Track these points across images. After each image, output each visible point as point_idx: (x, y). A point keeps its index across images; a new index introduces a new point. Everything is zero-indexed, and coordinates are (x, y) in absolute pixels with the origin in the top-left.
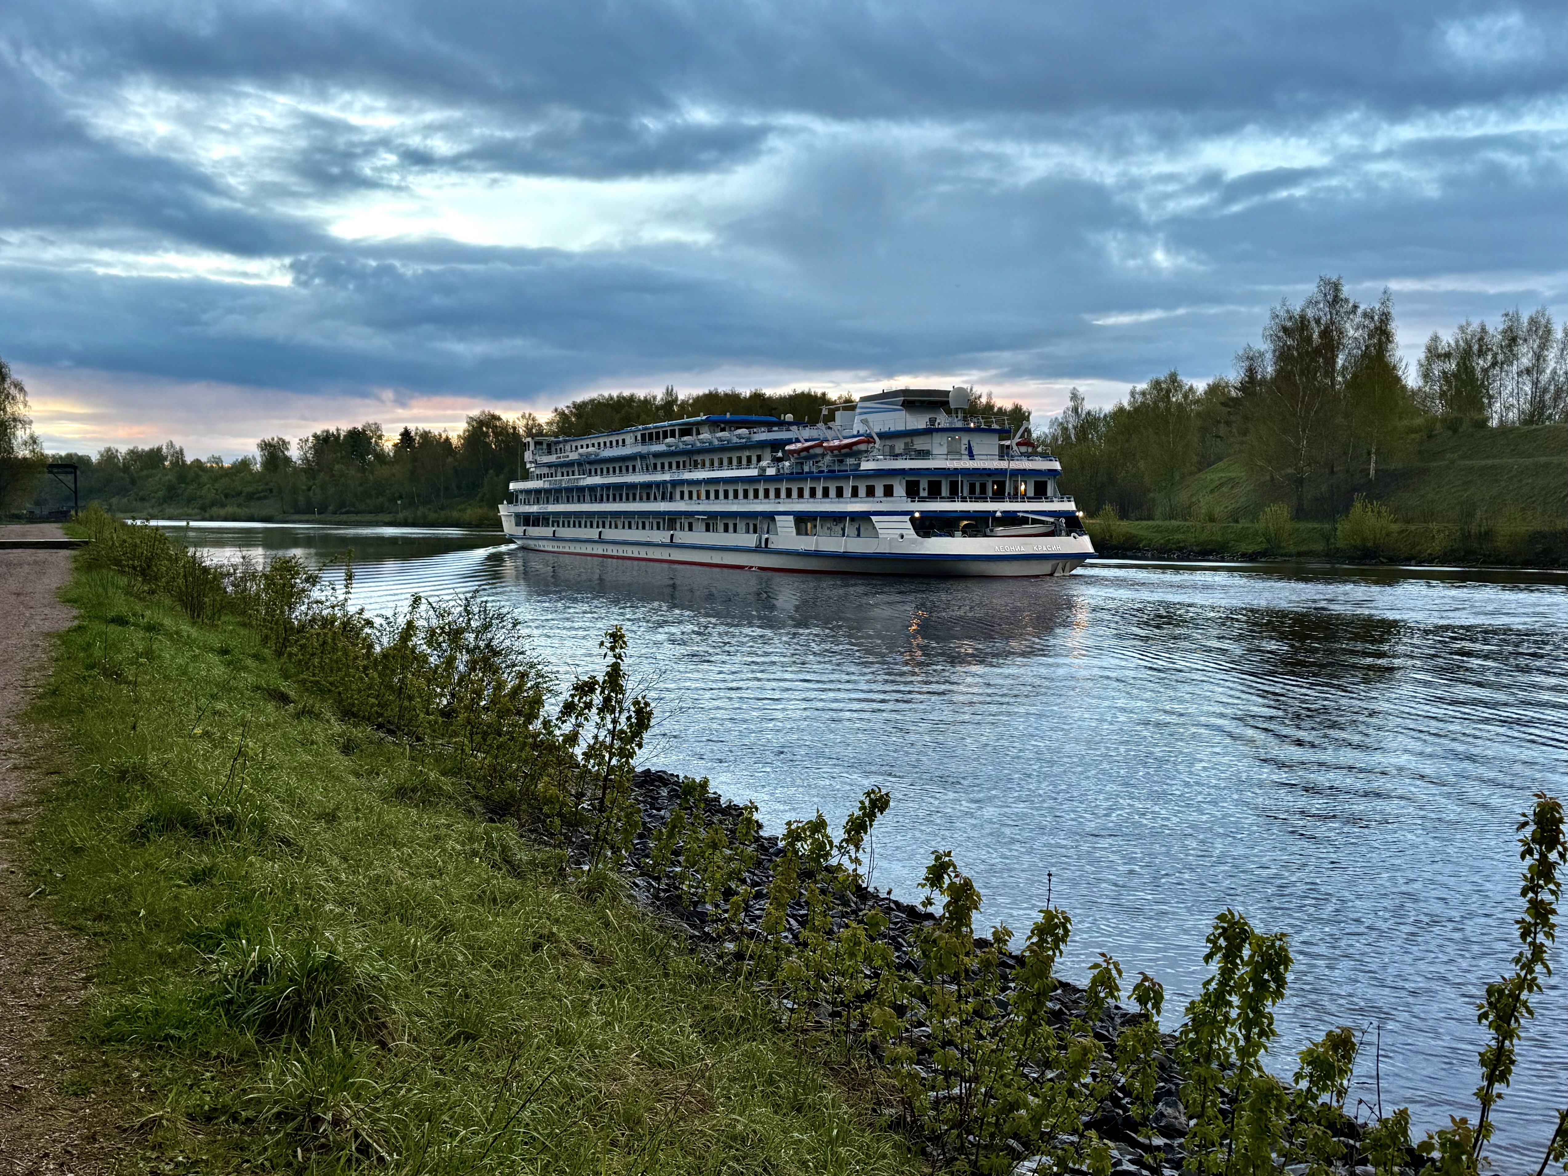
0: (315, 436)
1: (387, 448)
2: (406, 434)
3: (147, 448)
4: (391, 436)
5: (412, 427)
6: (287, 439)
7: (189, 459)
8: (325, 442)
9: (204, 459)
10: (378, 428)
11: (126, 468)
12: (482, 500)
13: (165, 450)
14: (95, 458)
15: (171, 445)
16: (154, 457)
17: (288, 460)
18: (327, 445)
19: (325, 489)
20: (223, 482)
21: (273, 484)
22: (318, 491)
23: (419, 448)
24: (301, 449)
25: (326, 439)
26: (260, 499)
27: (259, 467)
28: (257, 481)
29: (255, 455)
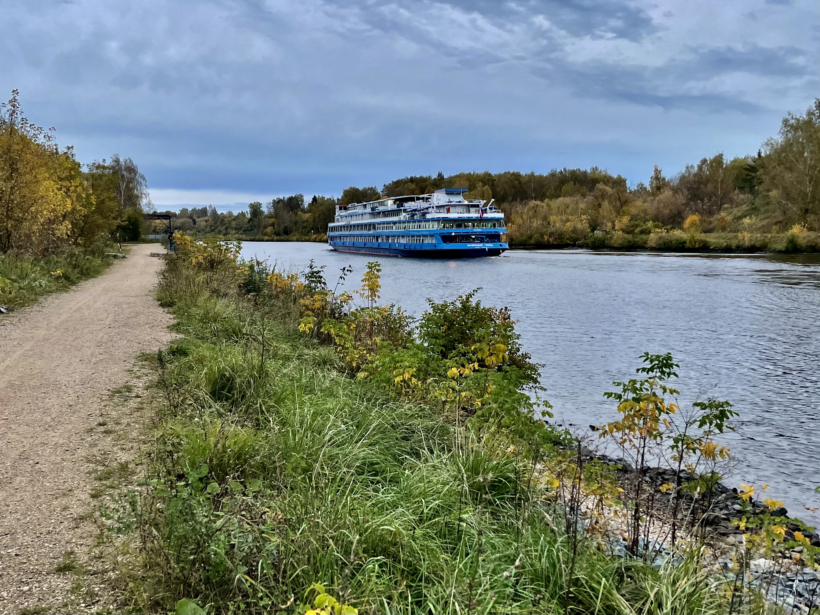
0: (274, 200)
1: (306, 205)
2: (315, 199)
3: (200, 208)
4: (307, 200)
5: (317, 196)
6: (261, 202)
7: (219, 213)
8: (277, 203)
9: (225, 213)
10: (302, 196)
11: (191, 217)
13: (208, 209)
14: (178, 212)
15: (211, 206)
16: (204, 212)
17: (262, 212)
18: (279, 205)
19: (279, 226)
20: (233, 223)
21: (255, 223)
22: (276, 226)
23: (321, 205)
24: (267, 207)
25: (278, 202)
26: (250, 230)
27: (249, 216)
28: (249, 222)
29: (247, 211)
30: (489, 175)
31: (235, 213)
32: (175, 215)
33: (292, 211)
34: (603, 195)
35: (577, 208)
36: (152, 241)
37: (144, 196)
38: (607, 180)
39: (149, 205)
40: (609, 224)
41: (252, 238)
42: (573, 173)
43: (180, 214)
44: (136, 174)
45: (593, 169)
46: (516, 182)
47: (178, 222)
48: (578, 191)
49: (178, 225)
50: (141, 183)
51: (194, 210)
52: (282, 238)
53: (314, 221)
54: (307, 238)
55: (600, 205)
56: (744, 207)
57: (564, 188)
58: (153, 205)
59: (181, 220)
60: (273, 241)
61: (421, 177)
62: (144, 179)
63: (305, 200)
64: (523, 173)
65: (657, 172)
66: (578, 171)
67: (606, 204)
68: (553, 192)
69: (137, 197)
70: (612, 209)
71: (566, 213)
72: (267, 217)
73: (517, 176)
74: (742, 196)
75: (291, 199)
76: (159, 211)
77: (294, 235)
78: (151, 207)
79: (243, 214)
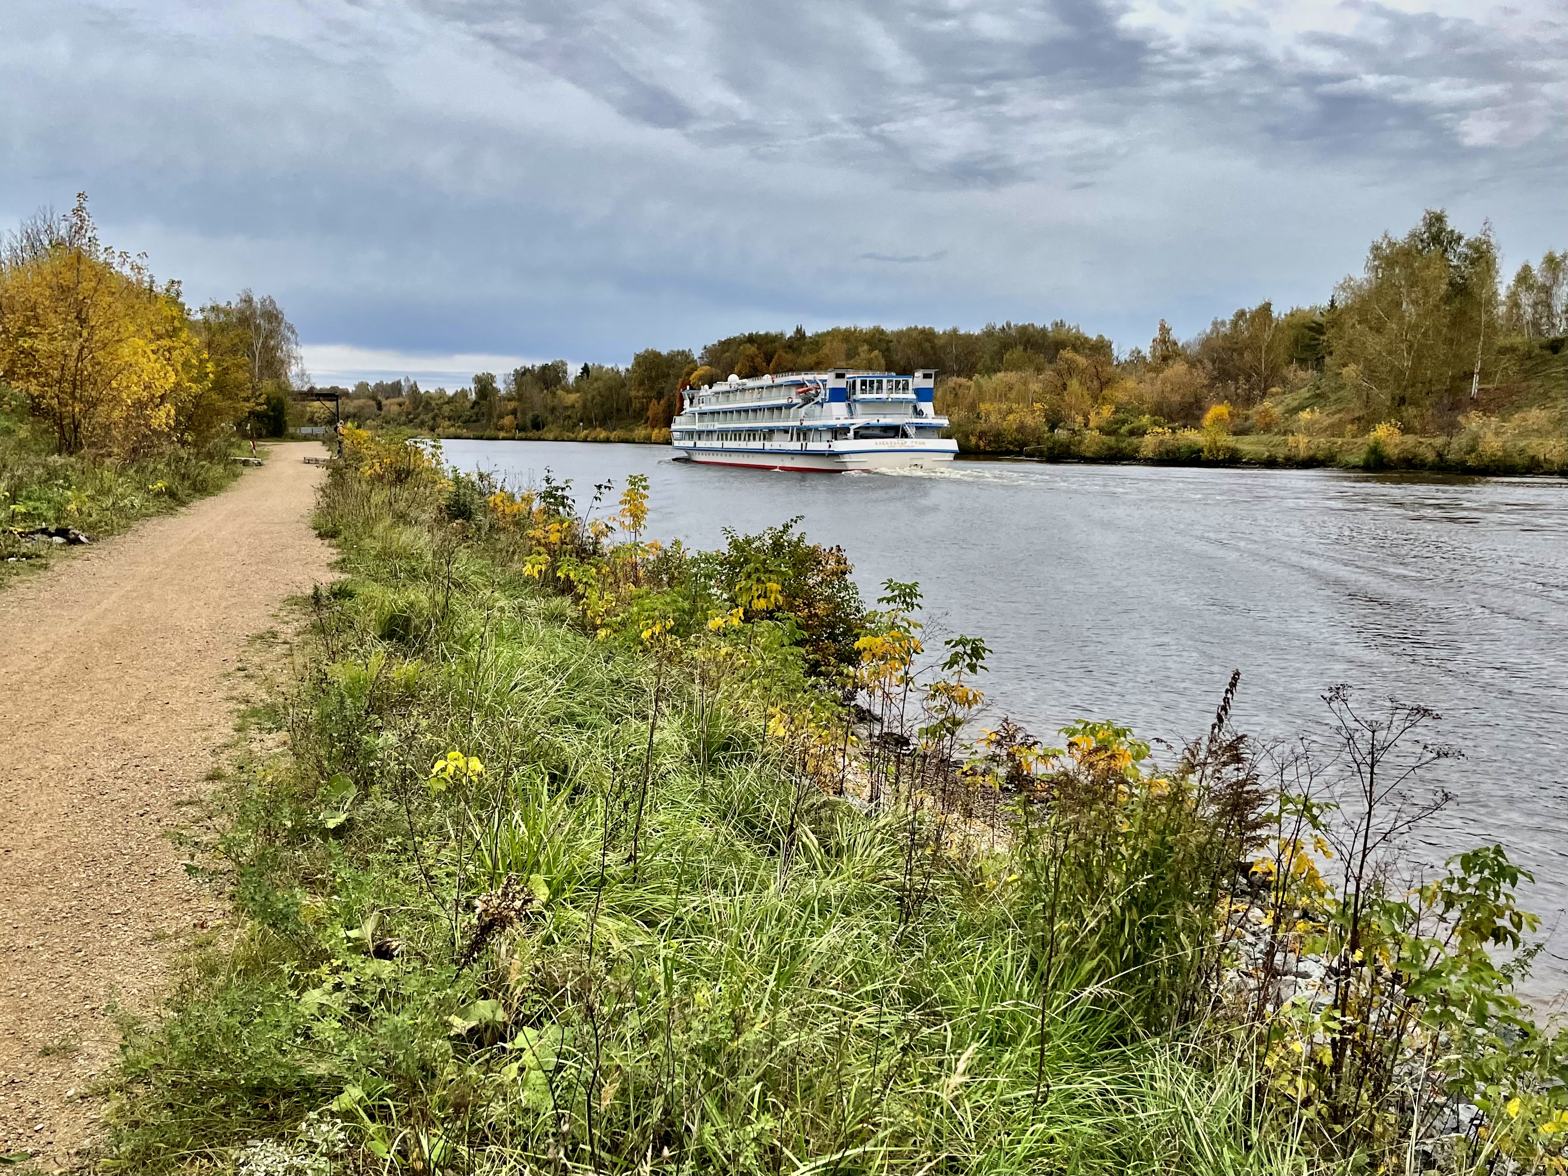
0: (516, 371)
1: (571, 379)
2: (586, 369)
3: (390, 383)
4: (574, 370)
5: (590, 364)
6: (494, 374)
7: (422, 390)
8: (522, 375)
9: (432, 391)
10: (564, 364)
11: (374, 397)
12: (646, 422)
13: (403, 383)
14: (351, 389)
15: (407, 380)
16: (396, 388)
17: (496, 391)
18: (525, 378)
19: (524, 413)
20: (446, 409)
21: (484, 410)
22: (519, 415)
23: (596, 380)
24: (505, 382)
25: (524, 374)
26: (475, 421)
27: (473, 397)
28: (472, 408)
29: (471, 387)
30: (882, 332)
31: (450, 392)
32: (346, 394)
33: (547, 388)
34: (1071, 370)
35: (1027, 391)
36: (306, 438)
37: (293, 361)
38: (1079, 344)
39: (302, 375)
40: (1080, 419)
41: (479, 434)
42: (1023, 330)
43: (355, 392)
44: (279, 324)
45: (1057, 324)
46: (927, 345)
47: (351, 406)
48: (1031, 361)
49: (352, 410)
50: (288, 339)
51: (379, 386)
52: (530, 434)
53: (585, 407)
54: (572, 436)
55: (1065, 386)
56: (1304, 393)
57: (1007, 356)
58: (308, 376)
59: (357, 402)
60: (513, 439)
61: (767, 334)
62: (293, 332)
63: (568, 371)
64: (939, 330)
65: (1164, 330)
66: (1031, 328)
67: (1074, 384)
68: (989, 363)
69: (283, 362)
70: (1085, 393)
71: (1008, 399)
72: (503, 398)
73: (928, 335)
74: (1301, 374)
75: (545, 368)
76: (318, 387)
77: (550, 431)
78: (306, 380)
79: (464, 394)
